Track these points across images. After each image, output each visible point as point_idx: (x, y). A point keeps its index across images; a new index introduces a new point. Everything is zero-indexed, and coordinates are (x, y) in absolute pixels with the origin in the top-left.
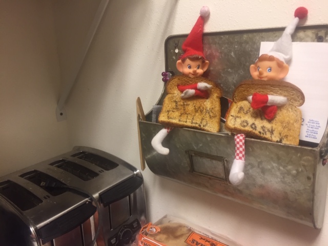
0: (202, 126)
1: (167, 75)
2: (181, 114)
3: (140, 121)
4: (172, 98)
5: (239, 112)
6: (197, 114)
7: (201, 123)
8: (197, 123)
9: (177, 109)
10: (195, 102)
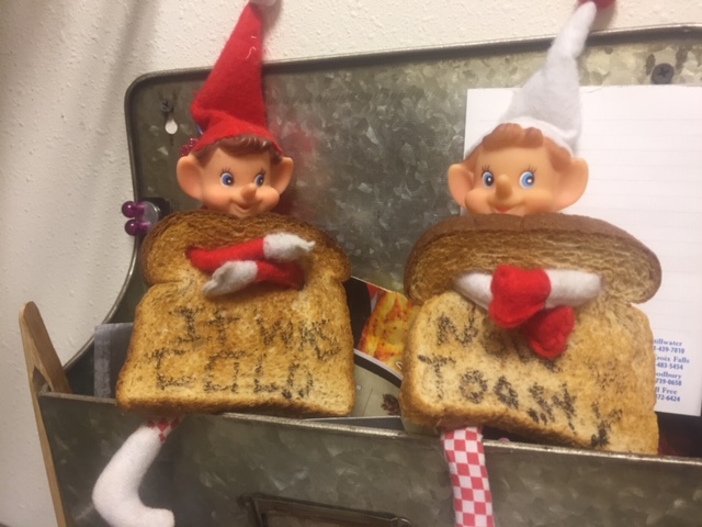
0: (295, 396)
1: (142, 211)
2: (213, 359)
3: (44, 392)
4: (171, 297)
5: (441, 340)
6: (272, 350)
7: (290, 382)
8: (274, 388)
9: (193, 339)
10: (259, 305)
